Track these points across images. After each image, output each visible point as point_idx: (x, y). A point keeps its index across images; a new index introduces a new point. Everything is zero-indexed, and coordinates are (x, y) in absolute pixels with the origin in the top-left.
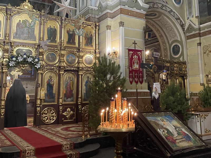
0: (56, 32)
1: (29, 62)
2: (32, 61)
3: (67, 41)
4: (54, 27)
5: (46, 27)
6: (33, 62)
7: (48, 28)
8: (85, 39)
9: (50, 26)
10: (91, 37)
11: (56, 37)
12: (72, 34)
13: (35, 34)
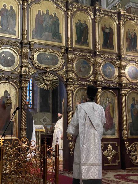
0: (88, 30)
3: (103, 43)
5: (75, 22)
7: (76, 23)
8: (127, 41)
10: (134, 37)
11: (88, 37)
12: (109, 33)
13: (60, 33)
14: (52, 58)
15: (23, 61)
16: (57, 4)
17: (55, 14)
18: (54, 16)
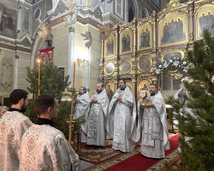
1: (176, 66)
2: (179, 64)
4: (209, 13)
6: (180, 66)
9: (203, 14)
13: (183, 32)
14: (176, 55)
15: (153, 63)
16: (180, 11)
17: (179, 20)
18: (178, 21)
